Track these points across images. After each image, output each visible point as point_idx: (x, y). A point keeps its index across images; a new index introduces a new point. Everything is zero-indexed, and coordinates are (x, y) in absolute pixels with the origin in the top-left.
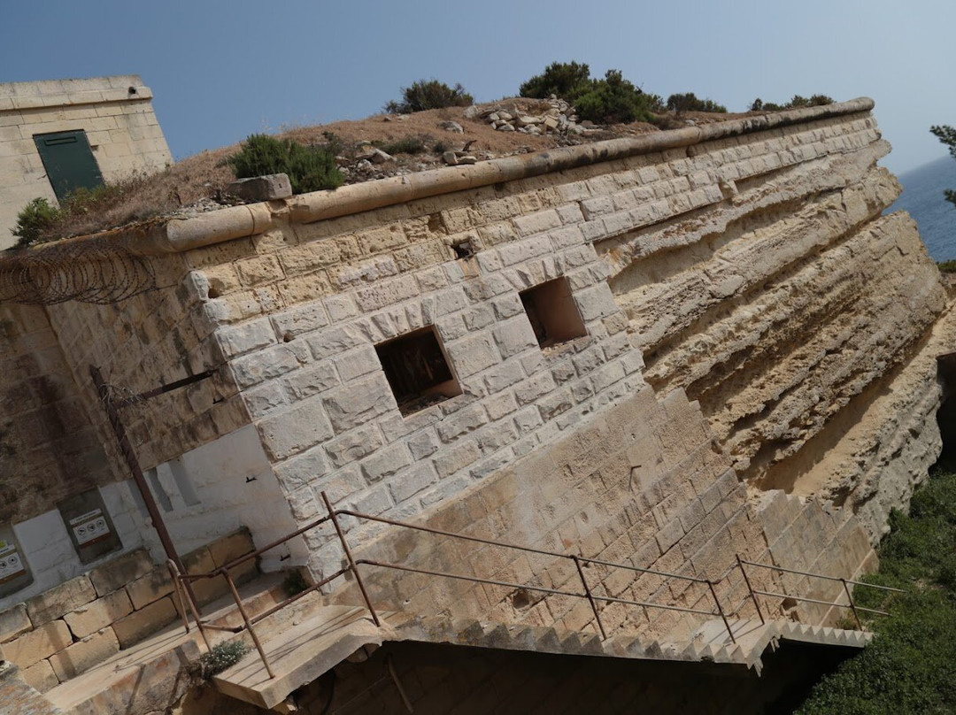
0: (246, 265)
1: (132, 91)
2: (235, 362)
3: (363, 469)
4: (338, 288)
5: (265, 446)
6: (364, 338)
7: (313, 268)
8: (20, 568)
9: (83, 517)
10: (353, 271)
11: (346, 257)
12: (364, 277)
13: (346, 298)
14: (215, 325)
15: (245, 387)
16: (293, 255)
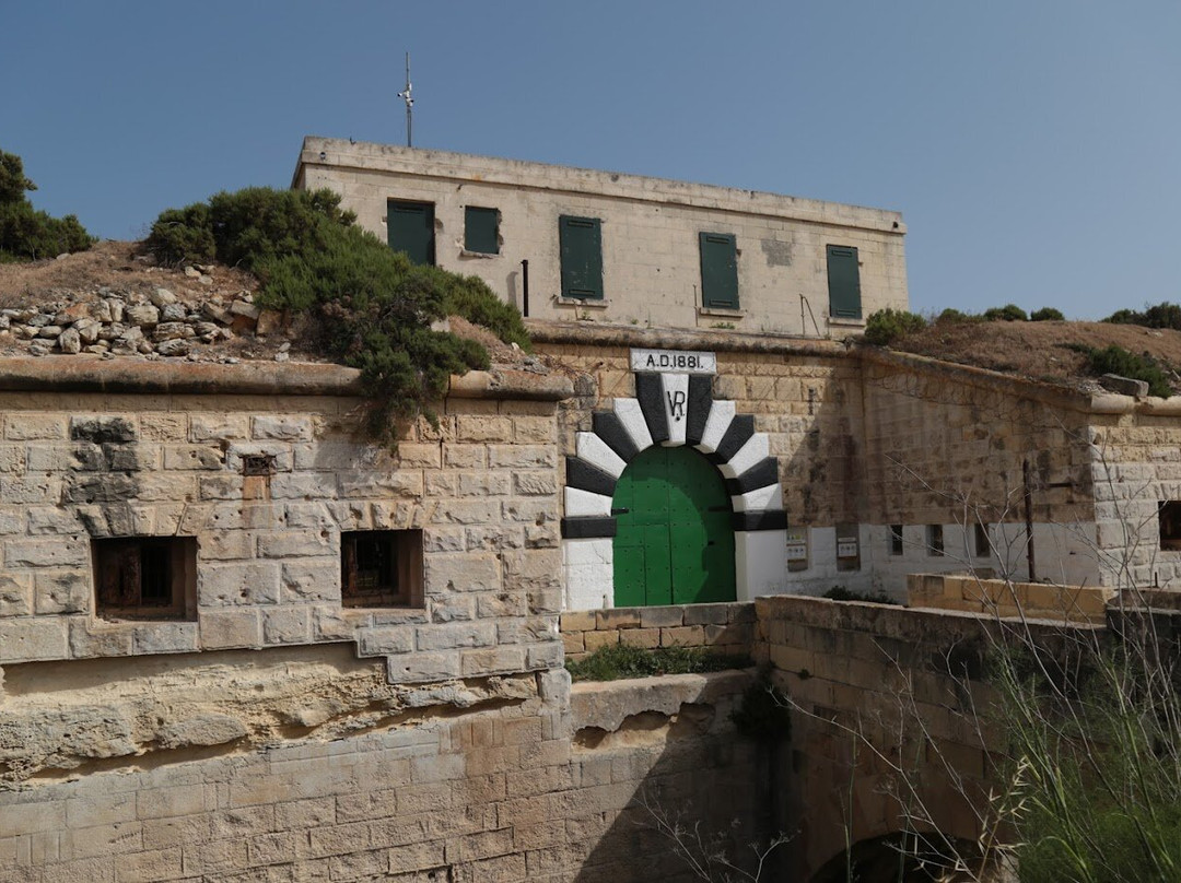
0: (1114, 431)
1: (896, 225)
2: (1097, 484)
3: (1136, 572)
4: (1150, 459)
5: (1098, 537)
6: (1155, 496)
7: (1141, 443)
8: (804, 557)
9: (846, 539)
10: (1158, 451)
11: (1158, 442)
12: (1163, 458)
13: (1151, 466)
14: (1093, 460)
15: (1098, 500)
16: (1135, 432)
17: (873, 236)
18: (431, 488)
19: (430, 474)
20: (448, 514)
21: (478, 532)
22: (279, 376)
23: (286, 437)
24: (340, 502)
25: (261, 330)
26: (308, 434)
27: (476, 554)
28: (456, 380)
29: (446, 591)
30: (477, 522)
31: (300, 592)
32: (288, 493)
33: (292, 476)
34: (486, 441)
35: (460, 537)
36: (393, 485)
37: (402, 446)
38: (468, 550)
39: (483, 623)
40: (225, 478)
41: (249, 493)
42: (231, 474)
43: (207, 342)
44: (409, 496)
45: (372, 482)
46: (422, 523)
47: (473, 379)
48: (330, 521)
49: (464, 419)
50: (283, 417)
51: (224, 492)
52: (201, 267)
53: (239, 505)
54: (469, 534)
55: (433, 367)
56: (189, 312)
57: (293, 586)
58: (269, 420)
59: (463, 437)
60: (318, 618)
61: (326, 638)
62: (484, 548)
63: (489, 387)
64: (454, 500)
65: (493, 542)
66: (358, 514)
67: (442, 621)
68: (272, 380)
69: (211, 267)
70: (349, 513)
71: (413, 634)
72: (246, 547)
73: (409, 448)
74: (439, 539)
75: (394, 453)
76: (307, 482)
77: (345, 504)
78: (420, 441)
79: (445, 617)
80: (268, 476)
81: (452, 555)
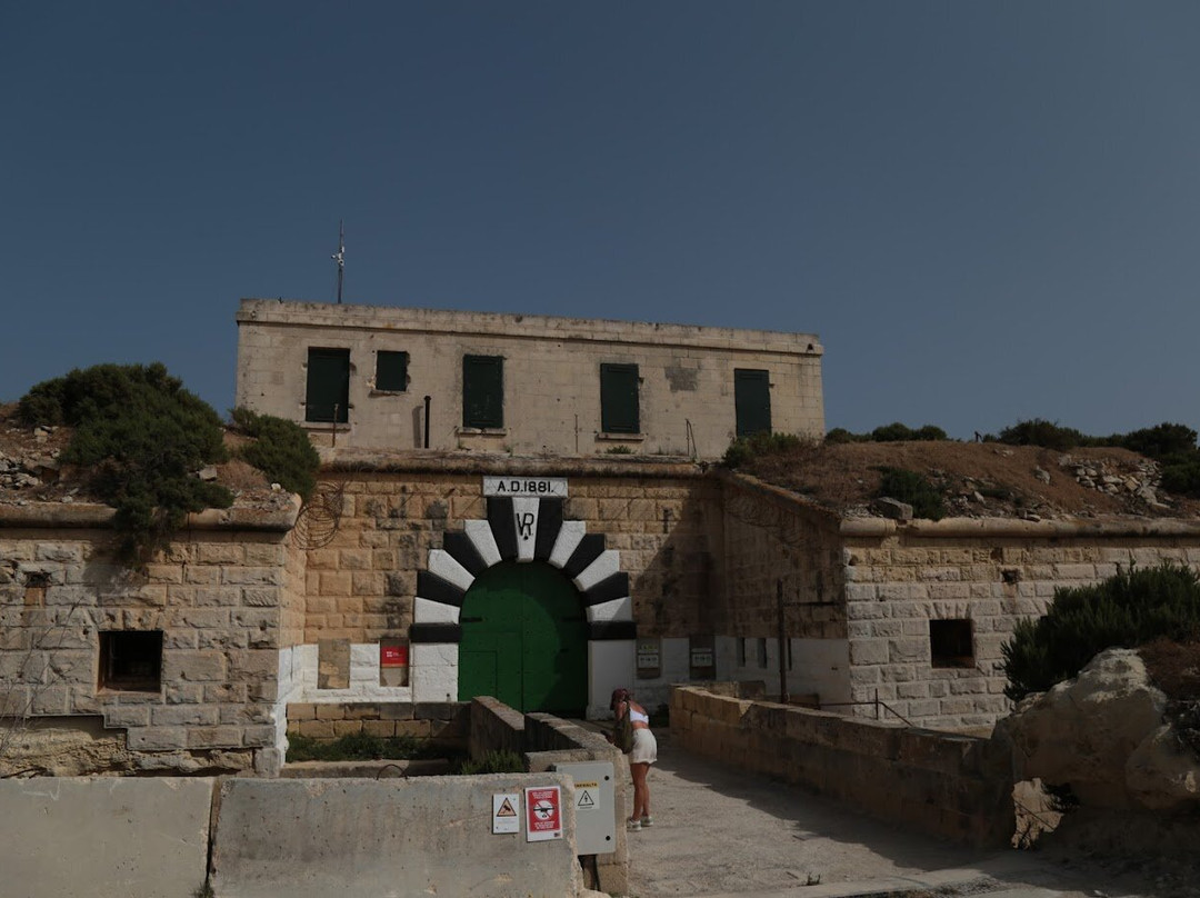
0: (873, 552)
1: (810, 347)
2: (851, 604)
3: (898, 688)
4: (920, 579)
5: (851, 655)
6: (925, 614)
7: (909, 563)
8: (657, 665)
9: (700, 650)
10: (932, 572)
11: (931, 562)
12: (937, 578)
13: (922, 586)
14: (847, 581)
15: (851, 618)
16: (901, 553)
17: (785, 358)
18: (173, 600)
19: (173, 589)
20: (184, 619)
21: (209, 634)
22: (54, 515)
23: (61, 559)
24: (99, 609)
25: (61, 478)
26: (78, 557)
27: (206, 652)
28: (194, 517)
29: (180, 680)
30: (210, 627)
31: (62, 676)
32: (59, 601)
33: (64, 588)
34: (220, 563)
35: (193, 638)
36: (141, 596)
37: (151, 567)
38: (200, 648)
39: (208, 707)
40: (13, 589)
41: (29, 600)
42: (16, 587)
43: (17, 488)
44: (155, 605)
45: (126, 594)
46: (163, 625)
47: (209, 514)
48: (90, 623)
49: (204, 546)
50: (61, 544)
51: (10, 600)
52: (47, 428)
53: (21, 609)
54: (201, 636)
55: (174, 507)
56: (12, 465)
57: (57, 671)
58: (49, 546)
59: (202, 560)
60: (74, 696)
61: (79, 712)
62: (213, 647)
63: (221, 521)
64: (192, 609)
65: (222, 642)
66: (112, 618)
67: (173, 703)
68: (48, 517)
69: (54, 428)
70: (105, 617)
71: (149, 711)
72: (24, 640)
73: (160, 568)
74: (175, 639)
75: (146, 572)
76: (76, 592)
77: (103, 610)
78: (166, 563)
79: (175, 699)
80: (45, 588)
81: (185, 652)
